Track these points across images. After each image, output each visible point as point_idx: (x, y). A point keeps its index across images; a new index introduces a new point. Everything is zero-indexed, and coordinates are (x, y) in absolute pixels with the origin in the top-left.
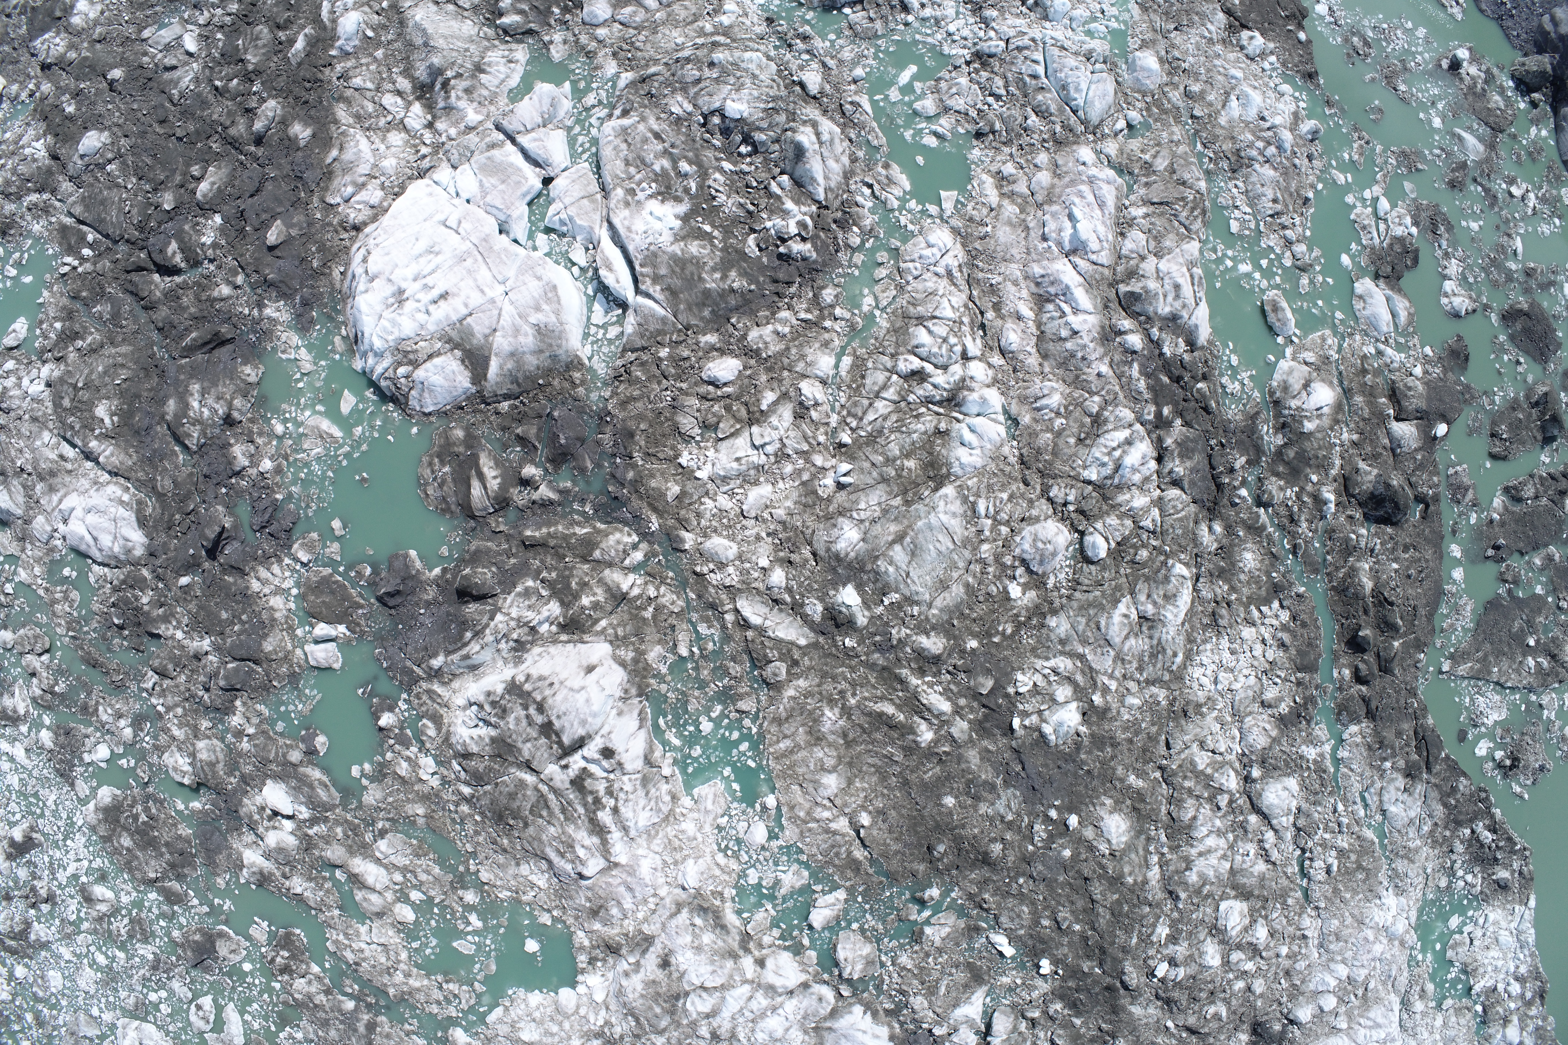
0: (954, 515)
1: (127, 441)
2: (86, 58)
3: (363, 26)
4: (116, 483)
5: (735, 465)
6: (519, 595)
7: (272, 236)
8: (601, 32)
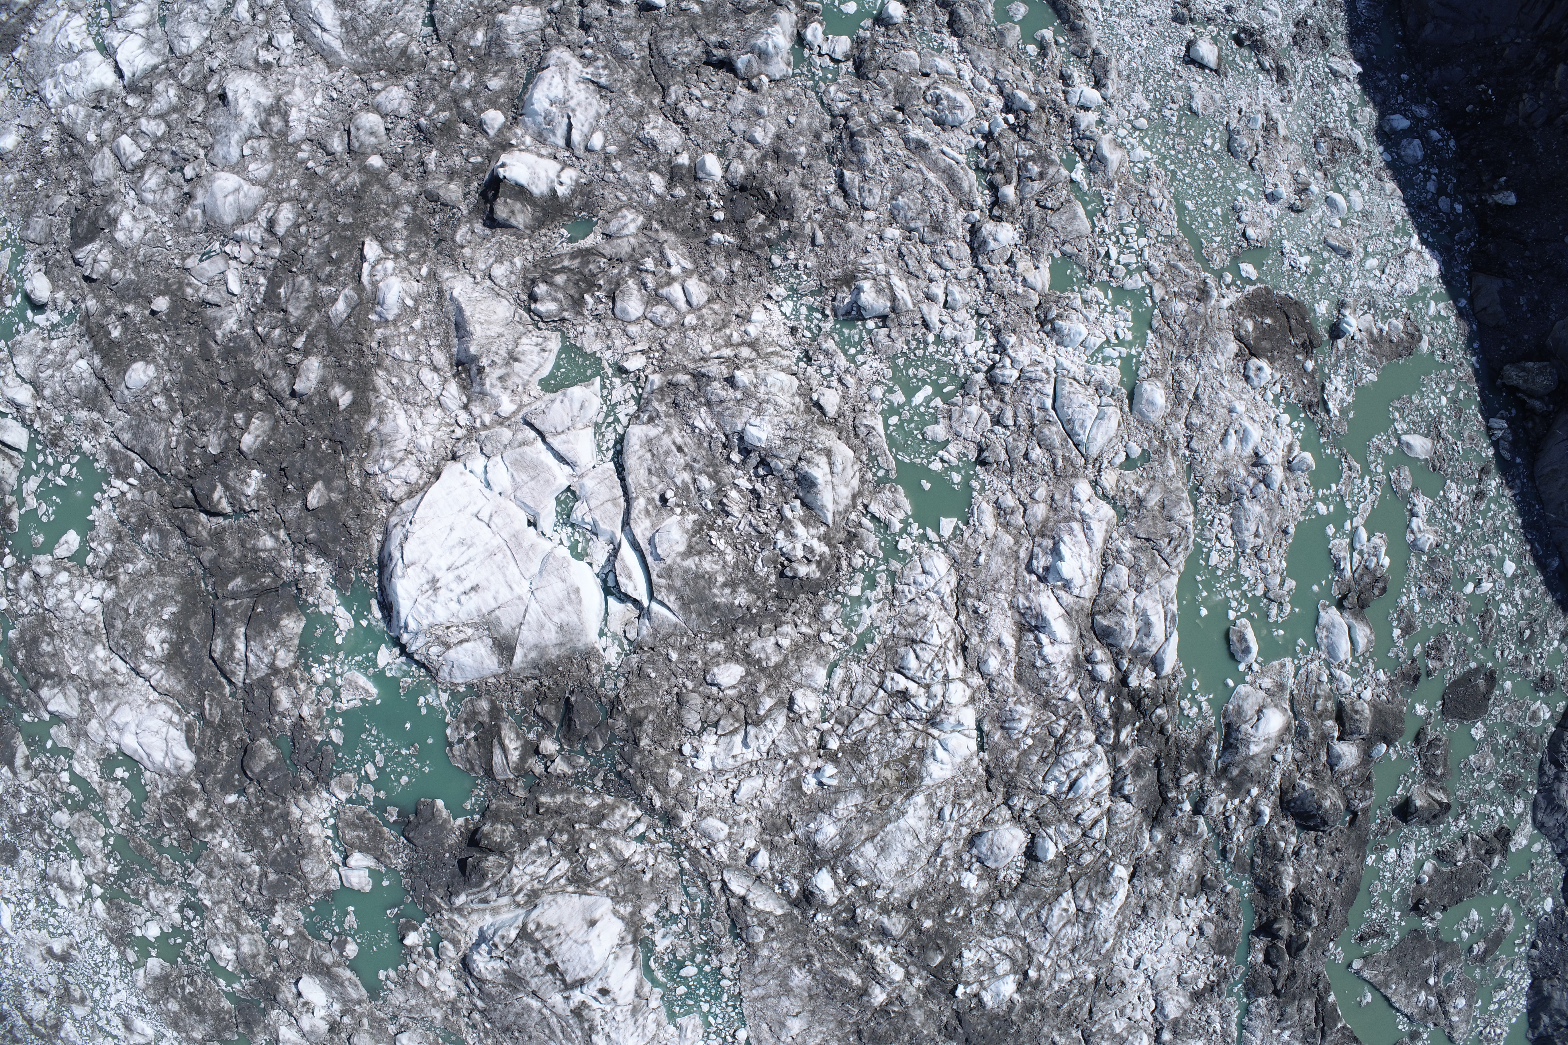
0: (921, 819)
1: (176, 667)
2: (131, 282)
3: (403, 294)
4: (167, 703)
5: (731, 761)
6: (533, 852)
7: (314, 498)
8: (633, 329)
